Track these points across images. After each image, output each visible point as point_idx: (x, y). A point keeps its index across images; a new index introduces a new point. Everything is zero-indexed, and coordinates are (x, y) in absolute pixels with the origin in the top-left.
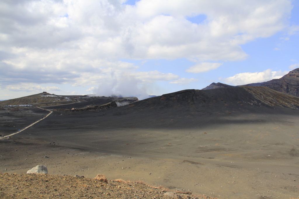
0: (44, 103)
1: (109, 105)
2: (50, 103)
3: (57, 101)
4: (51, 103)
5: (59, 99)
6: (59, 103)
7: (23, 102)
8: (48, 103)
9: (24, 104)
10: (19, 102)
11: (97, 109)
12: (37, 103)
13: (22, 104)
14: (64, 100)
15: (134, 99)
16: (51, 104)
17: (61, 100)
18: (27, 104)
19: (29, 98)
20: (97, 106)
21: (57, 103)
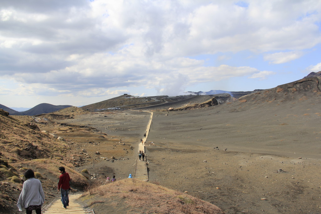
0: (132, 105)
1: (211, 102)
2: (138, 105)
3: (145, 102)
4: (140, 104)
5: (147, 100)
6: (148, 103)
7: (110, 105)
8: (136, 105)
9: (111, 107)
10: (105, 105)
11: (197, 107)
12: (124, 106)
13: (110, 107)
14: (151, 101)
15: (227, 95)
16: (140, 106)
17: (148, 100)
18: (114, 106)
19: (115, 101)
20: (198, 104)
21: (146, 104)
